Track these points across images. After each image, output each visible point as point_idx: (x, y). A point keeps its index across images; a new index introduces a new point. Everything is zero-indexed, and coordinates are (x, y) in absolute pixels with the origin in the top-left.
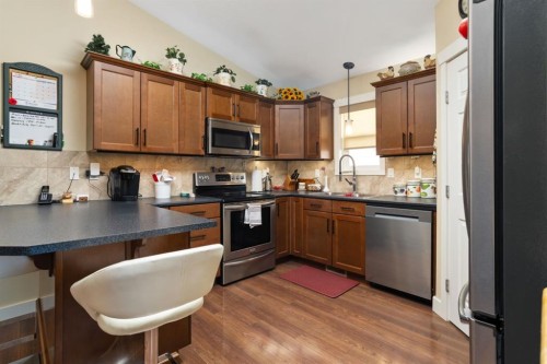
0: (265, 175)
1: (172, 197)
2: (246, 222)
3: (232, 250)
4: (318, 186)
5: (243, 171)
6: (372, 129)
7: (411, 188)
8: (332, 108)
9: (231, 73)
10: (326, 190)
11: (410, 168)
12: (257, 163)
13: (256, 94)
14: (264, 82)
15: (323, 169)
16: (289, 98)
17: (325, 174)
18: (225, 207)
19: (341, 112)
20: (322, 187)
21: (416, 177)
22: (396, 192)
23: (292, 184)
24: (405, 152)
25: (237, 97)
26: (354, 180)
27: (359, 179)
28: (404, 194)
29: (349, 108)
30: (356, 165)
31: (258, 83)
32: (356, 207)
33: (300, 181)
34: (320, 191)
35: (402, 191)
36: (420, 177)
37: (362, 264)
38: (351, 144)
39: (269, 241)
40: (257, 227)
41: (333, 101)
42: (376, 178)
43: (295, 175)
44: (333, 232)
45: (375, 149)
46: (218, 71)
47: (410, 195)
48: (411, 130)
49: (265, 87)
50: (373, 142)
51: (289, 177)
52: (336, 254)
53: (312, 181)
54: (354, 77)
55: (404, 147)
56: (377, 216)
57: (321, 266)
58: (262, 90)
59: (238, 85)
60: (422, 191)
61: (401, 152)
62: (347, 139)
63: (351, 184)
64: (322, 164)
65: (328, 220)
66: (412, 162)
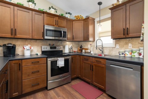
0: (70, 47)
1: (31, 55)
2: (58, 65)
3: (51, 76)
4: (89, 51)
5: (62, 45)
6: (109, 29)
7: (127, 53)
8: (94, 22)
9: (55, 9)
10: (92, 52)
11: (126, 44)
12: (68, 43)
13: (65, 17)
14: (69, 13)
15: (91, 45)
16: (78, 19)
17: (91, 47)
18: (48, 59)
19: (97, 23)
20: (91, 51)
21: (129, 48)
22: (120, 54)
23: (80, 50)
24: (125, 37)
25: (57, 18)
26: (102, 49)
27: (104, 49)
28: (123, 55)
29: (100, 22)
30: (103, 43)
31: (66, 13)
32: (102, 61)
33: (83, 49)
34: (90, 53)
35: (123, 54)
36: (131, 48)
37: (104, 85)
38: (101, 35)
39: (68, 72)
40: (62, 67)
41: (95, 19)
42: (111, 48)
43: (81, 47)
44: (93, 70)
45: (111, 37)
46: (50, 8)
47: (127, 56)
48: (128, 26)
49: (69, 15)
50: (110, 34)
51: (79, 48)
52: (94, 79)
53: (87, 49)
54: (102, 9)
55: (124, 35)
56: (111, 65)
57: (88, 83)
58: (68, 16)
59: (58, 14)
60: (132, 54)
61: (122, 37)
62: (100, 33)
63: (101, 50)
64: (91, 43)
65: (91, 65)
66: (127, 41)
